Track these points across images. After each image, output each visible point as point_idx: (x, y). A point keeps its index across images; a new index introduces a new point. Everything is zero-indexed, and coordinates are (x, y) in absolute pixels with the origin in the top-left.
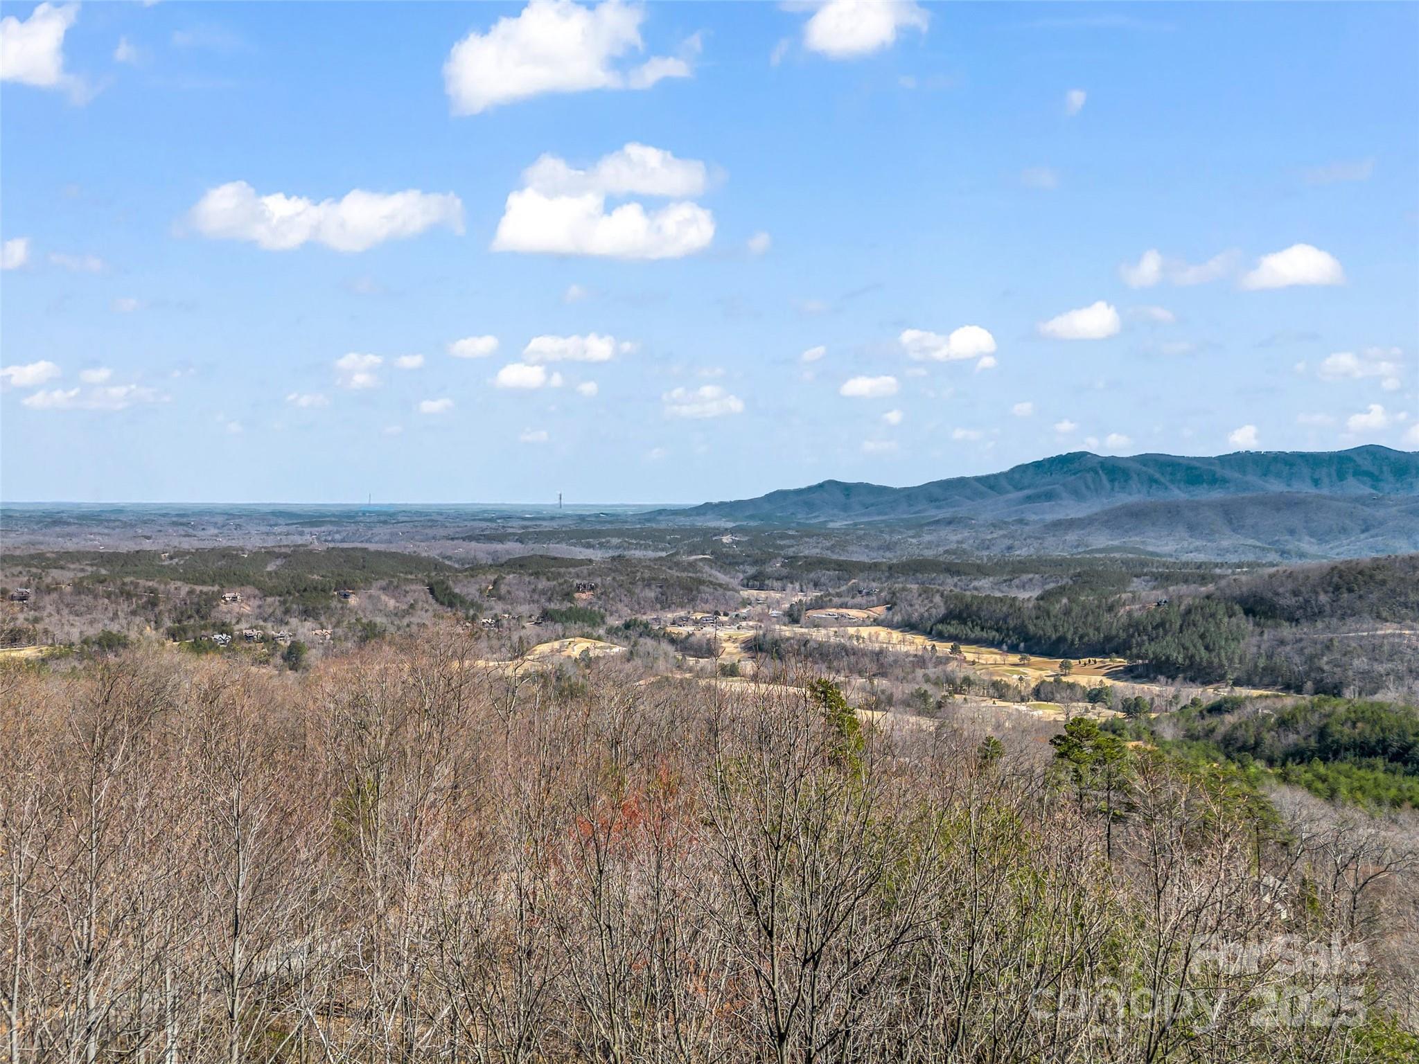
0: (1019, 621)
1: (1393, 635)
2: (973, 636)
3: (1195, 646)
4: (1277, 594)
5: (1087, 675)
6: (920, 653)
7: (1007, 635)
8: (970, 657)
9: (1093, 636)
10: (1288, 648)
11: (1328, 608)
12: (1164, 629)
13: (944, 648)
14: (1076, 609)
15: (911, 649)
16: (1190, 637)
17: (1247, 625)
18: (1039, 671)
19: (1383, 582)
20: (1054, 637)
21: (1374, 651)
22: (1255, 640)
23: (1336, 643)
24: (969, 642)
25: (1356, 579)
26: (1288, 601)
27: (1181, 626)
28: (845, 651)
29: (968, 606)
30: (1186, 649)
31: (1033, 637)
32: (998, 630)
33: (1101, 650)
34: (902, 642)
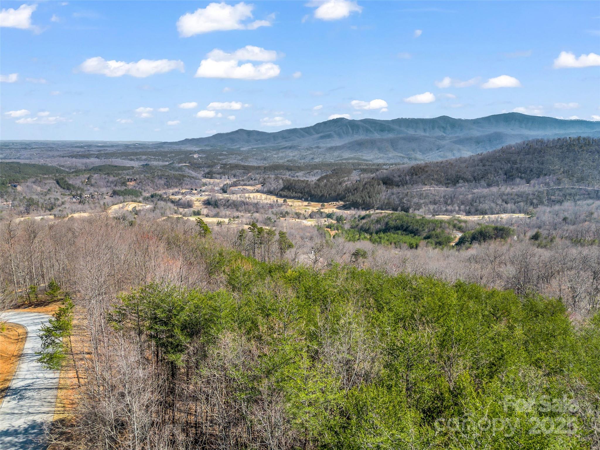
0: (309, 189)
1: (427, 190)
2: (292, 195)
3: (365, 196)
4: (394, 177)
5: (330, 208)
6: (272, 203)
7: (305, 195)
8: (290, 204)
9: (334, 194)
10: (395, 196)
11: (409, 182)
12: (357, 191)
13: (281, 201)
14: (329, 184)
15: (269, 202)
16: (365, 193)
17: (384, 188)
18: (314, 207)
19: (427, 172)
20: (320, 195)
21: (421, 196)
22: (384, 194)
23: (409, 193)
24: (291, 198)
25: (418, 170)
26: (397, 179)
27: (363, 189)
28: (244, 203)
29: (291, 184)
30: (362, 197)
31: (313, 195)
32: (301, 193)
33: (336, 199)
34: (266, 199)
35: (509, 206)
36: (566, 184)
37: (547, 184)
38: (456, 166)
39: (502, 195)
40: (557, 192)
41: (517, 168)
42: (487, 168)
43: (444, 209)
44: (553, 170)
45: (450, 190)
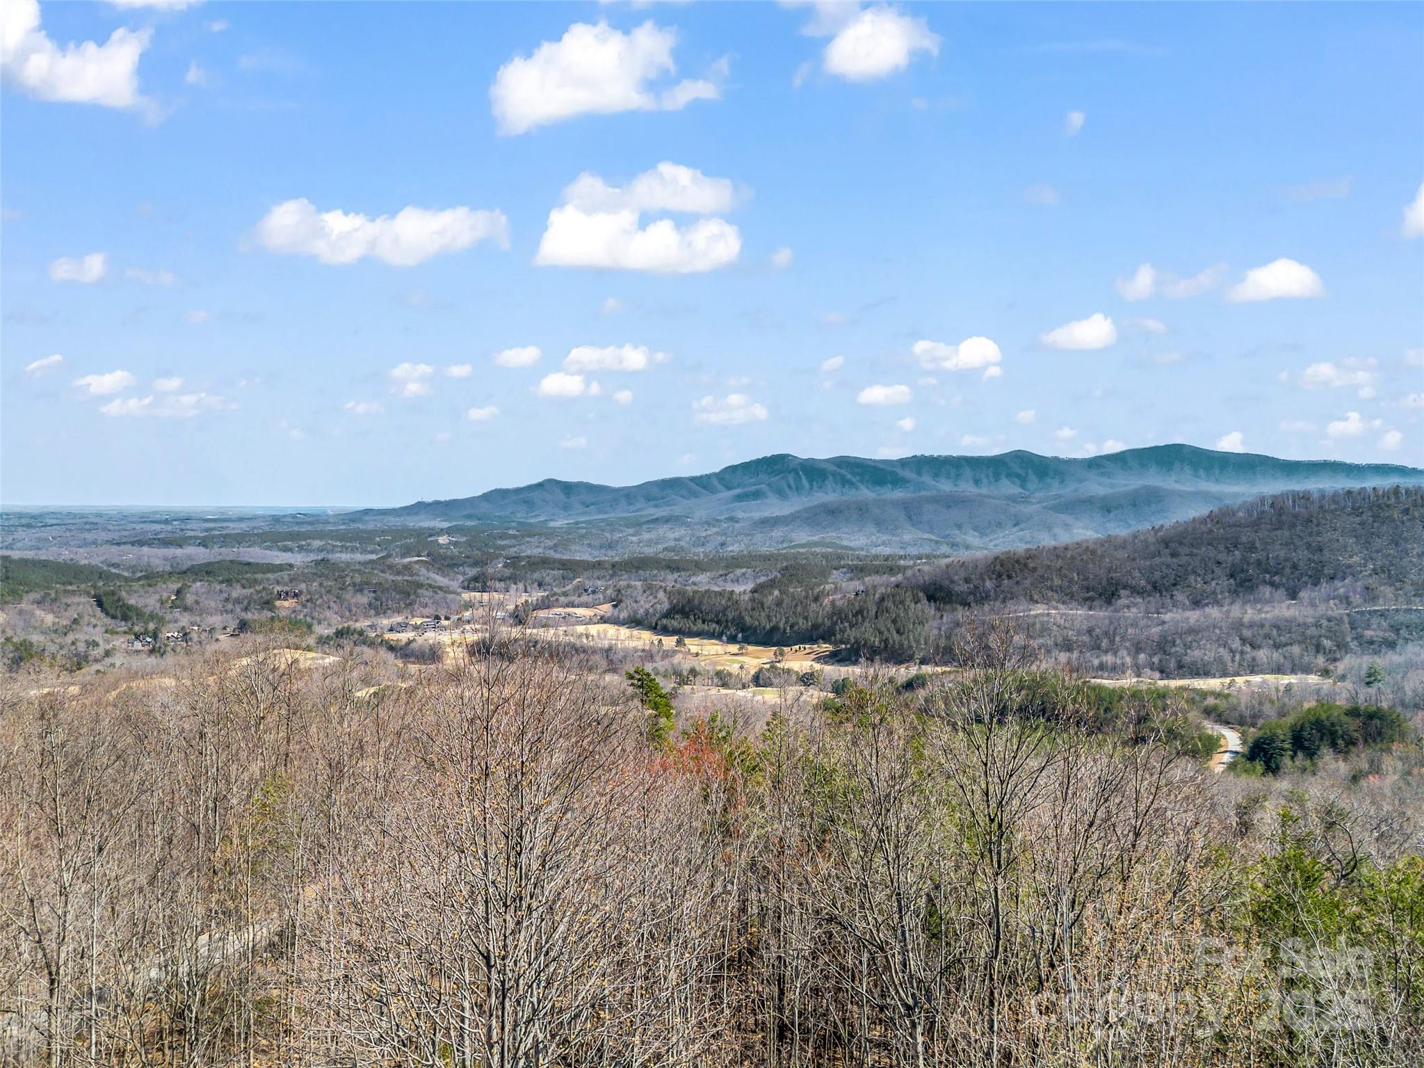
0: (738, 612)
1: (1042, 615)
2: (695, 629)
3: (888, 630)
4: (953, 582)
5: (799, 661)
6: (647, 648)
7: (726, 627)
8: (694, 649)
9: (803, 625)
10: (963, 629)
11: (992, 593)
12: (863, 617)
13: (669, 642)
14: (787, 600)
15: (639, 644)
16: (884, 623)
17: (929, 610)
18: (756, 658)
19: (1034, 569)
20: (768, 627)
21: (1028, 629)
22: (936, 623)
24: (692, 634)
25: (1013, 566)
26: (962, 588)
27: (877, 612)
28: (577, 650)
29: (690, 601)
30: (881, 633)
31: (750, 628)
32: (718, 622)
33: (809, 637)
34: (631, 637)
35: (1262, 655)
36: (1388, 600)
37: (1346, 600)
38: (1103, 557)
39: (1238, 626)
40: (1375, 621)
41: (1259, 563)
42: (1184, 560)
43: (1096, 662)
44: (1350, 566)
45: (1101, 614)
